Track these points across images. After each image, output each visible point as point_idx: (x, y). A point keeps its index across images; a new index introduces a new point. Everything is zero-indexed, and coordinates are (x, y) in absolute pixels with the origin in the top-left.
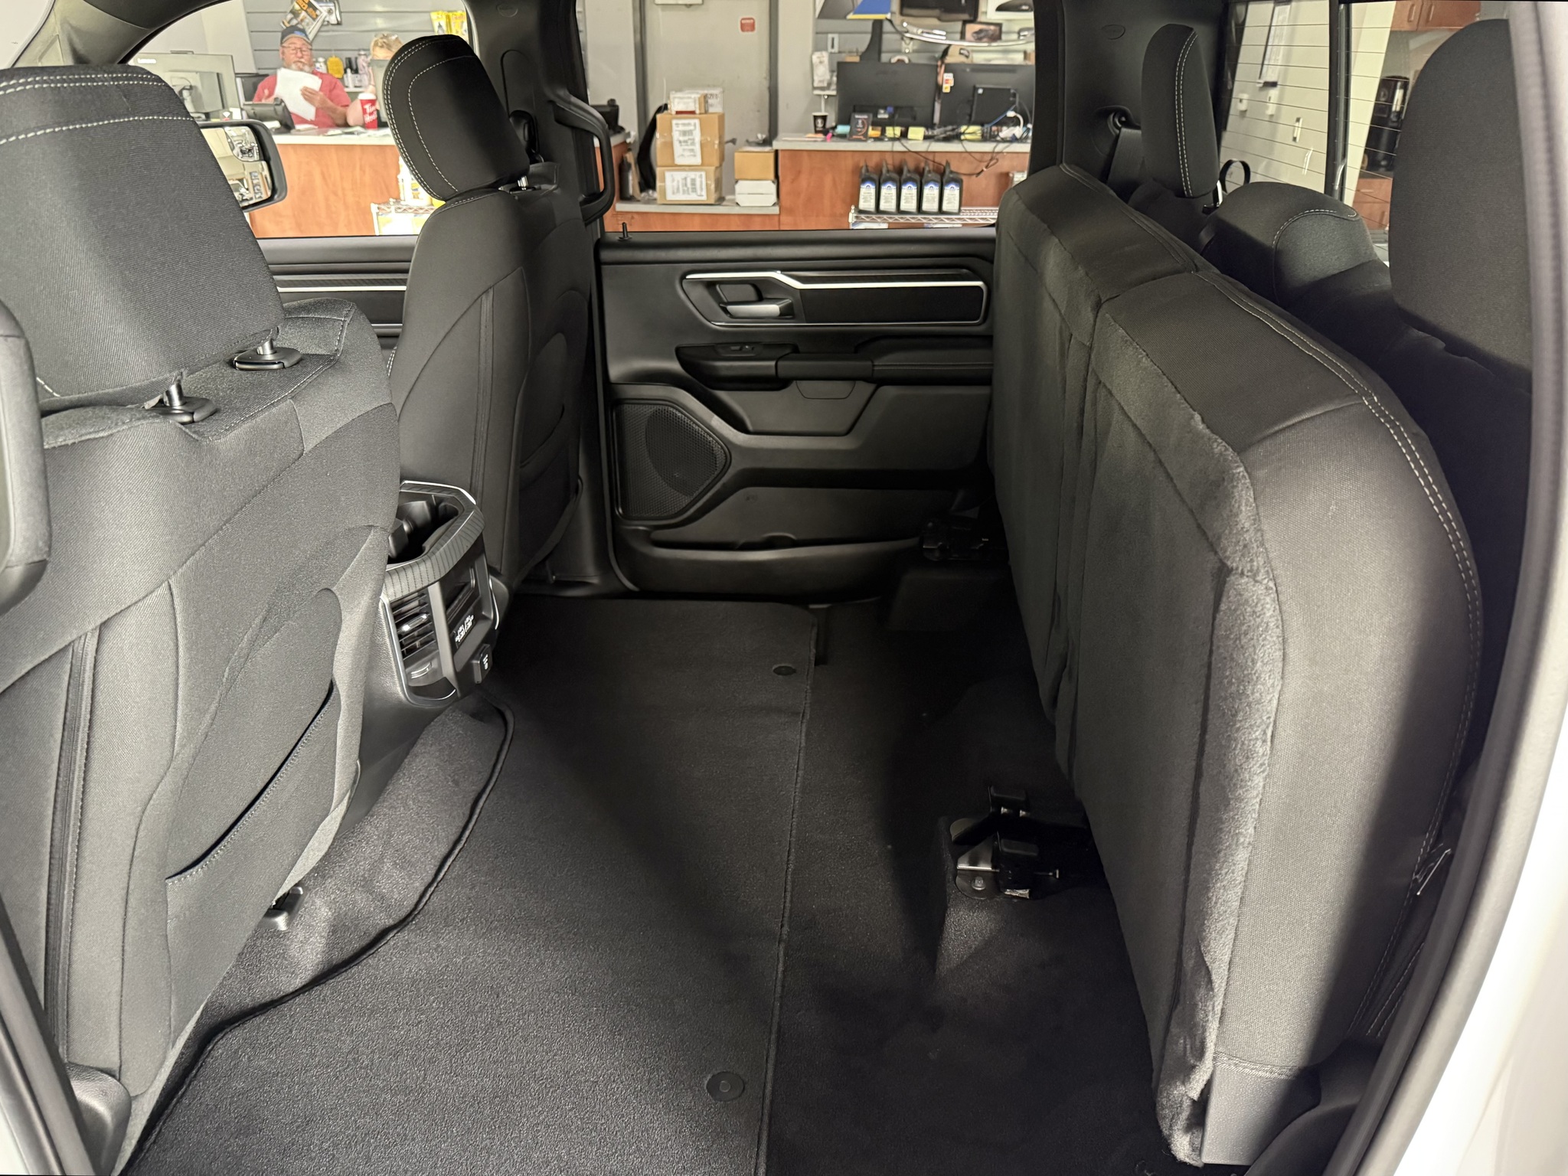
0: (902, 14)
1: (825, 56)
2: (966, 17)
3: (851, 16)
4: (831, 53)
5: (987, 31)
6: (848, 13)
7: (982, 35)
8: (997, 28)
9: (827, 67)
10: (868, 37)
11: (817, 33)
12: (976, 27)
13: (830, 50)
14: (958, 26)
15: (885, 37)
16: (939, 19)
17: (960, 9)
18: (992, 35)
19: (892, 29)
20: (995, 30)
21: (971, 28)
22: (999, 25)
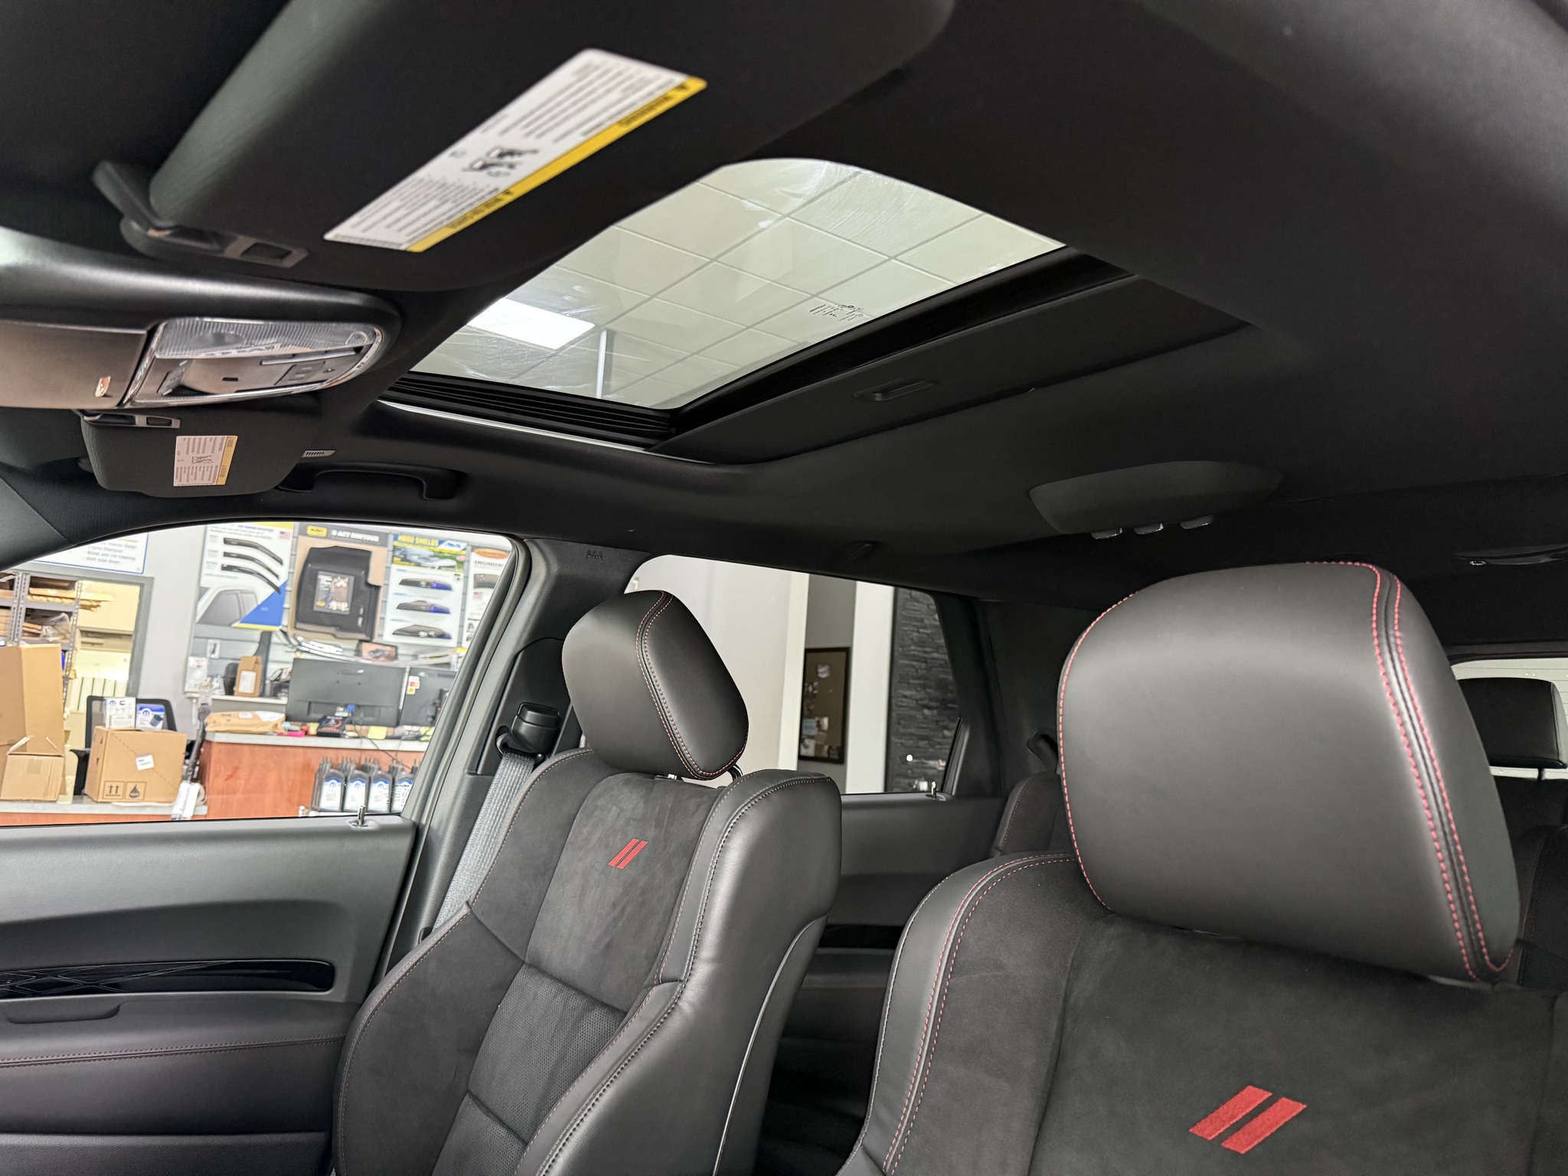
0: (295, 628)
1: (204, 662)
2: (363, 637)
3: (237, 624)
4: (211, 659)
5: (383, 651)
6: (236, 621)
7: (378, 654)
8: (394, 649)
9: (206, 671)
10: (254, 647)
11: (195, 637)
12: (373, 647)
13: (208, 655)
14: (353, 645)
15: (272, 647)
16: (334, 636)
17: (358, 630)
18: (389, 655)
19: (284, 641)
20: (391, 651)
21: (367, 648)
22: (396, 648)
